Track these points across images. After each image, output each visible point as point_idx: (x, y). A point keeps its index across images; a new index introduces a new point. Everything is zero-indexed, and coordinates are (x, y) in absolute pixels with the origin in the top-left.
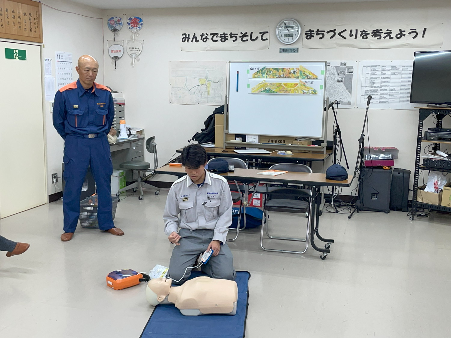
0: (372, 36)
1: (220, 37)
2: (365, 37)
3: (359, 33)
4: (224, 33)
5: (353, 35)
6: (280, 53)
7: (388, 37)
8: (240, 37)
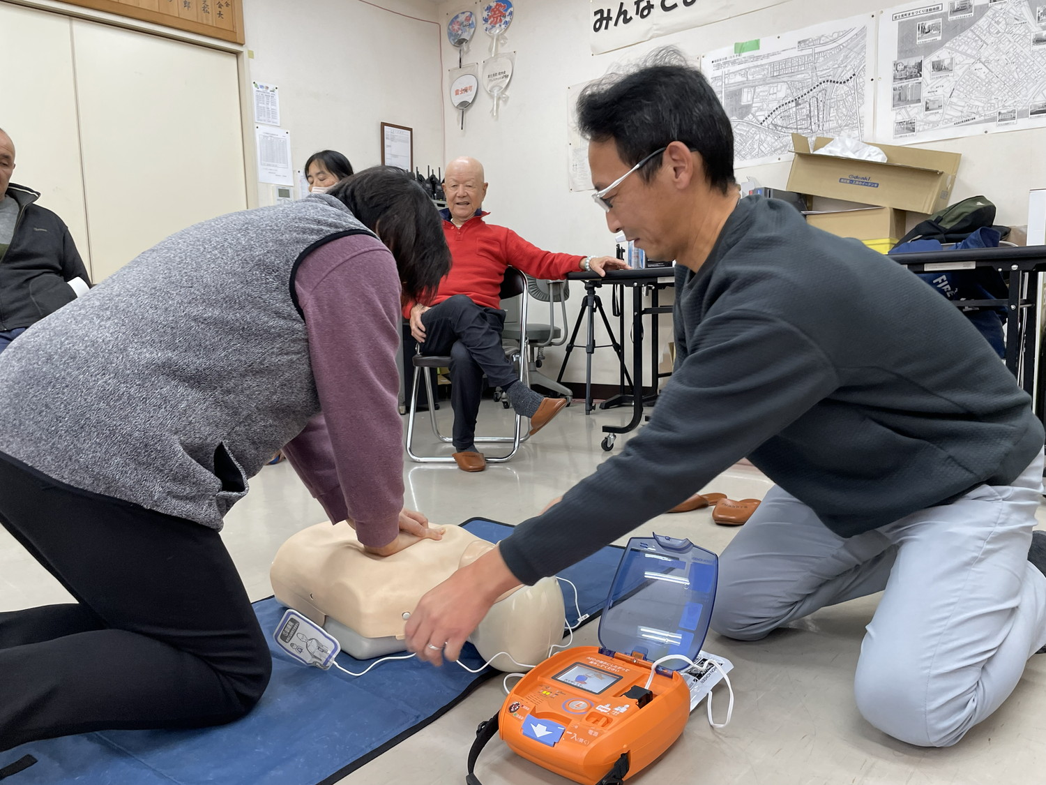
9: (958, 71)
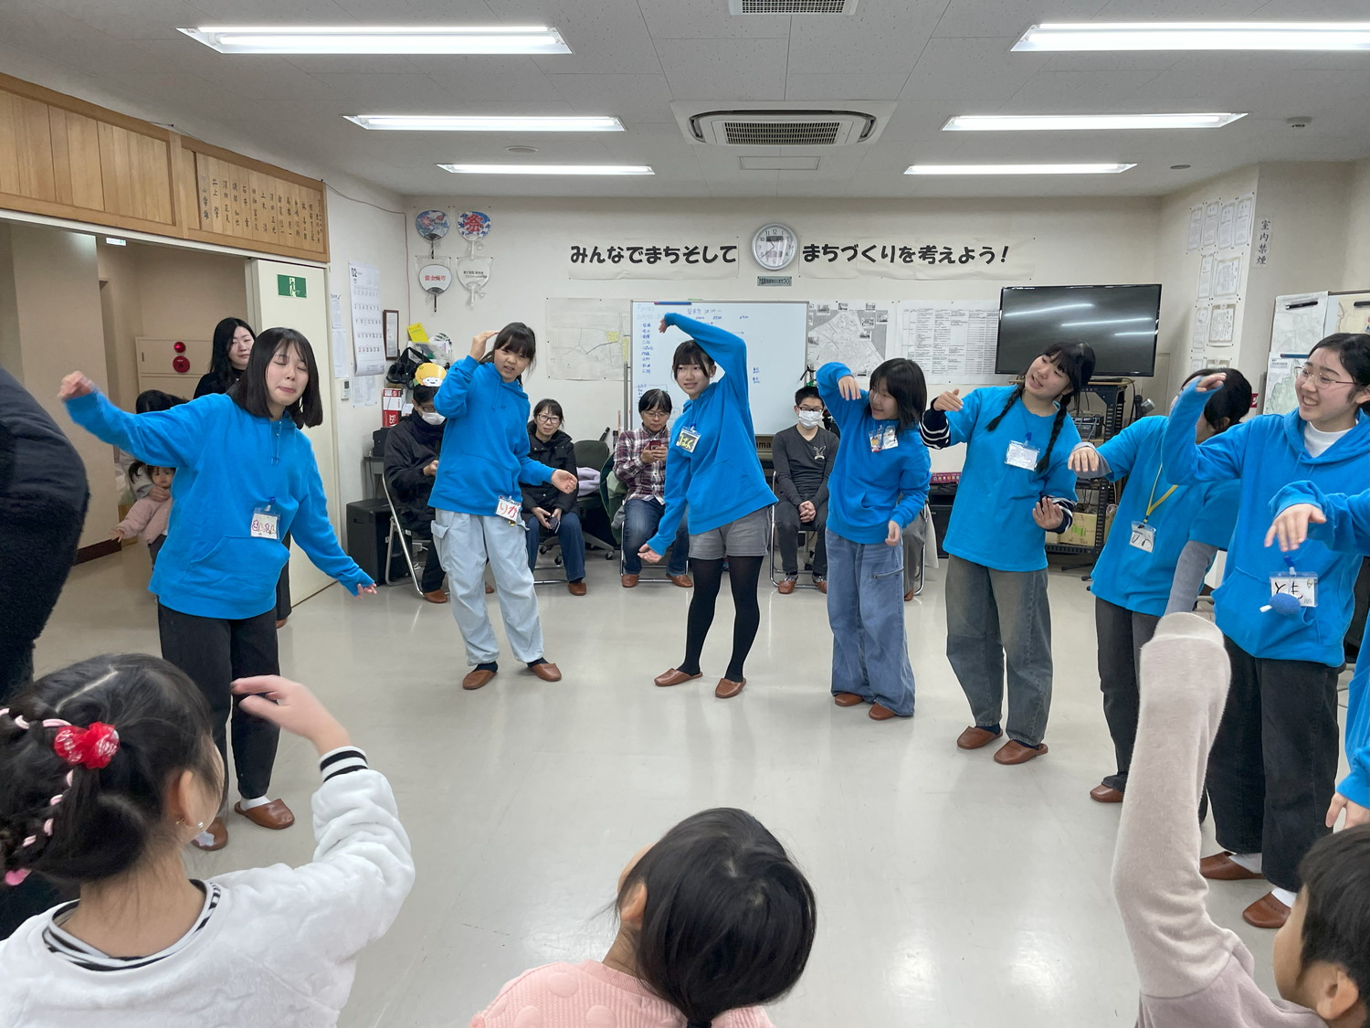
0: (920, 257)
1: (646, 254)
2: (908, 259)
3: (898, 253)
4: (654, 247)
5: (887, 255)
6: (759, 285)
7: (947, 260)
8: (684, 255)
9: (822, 345)
